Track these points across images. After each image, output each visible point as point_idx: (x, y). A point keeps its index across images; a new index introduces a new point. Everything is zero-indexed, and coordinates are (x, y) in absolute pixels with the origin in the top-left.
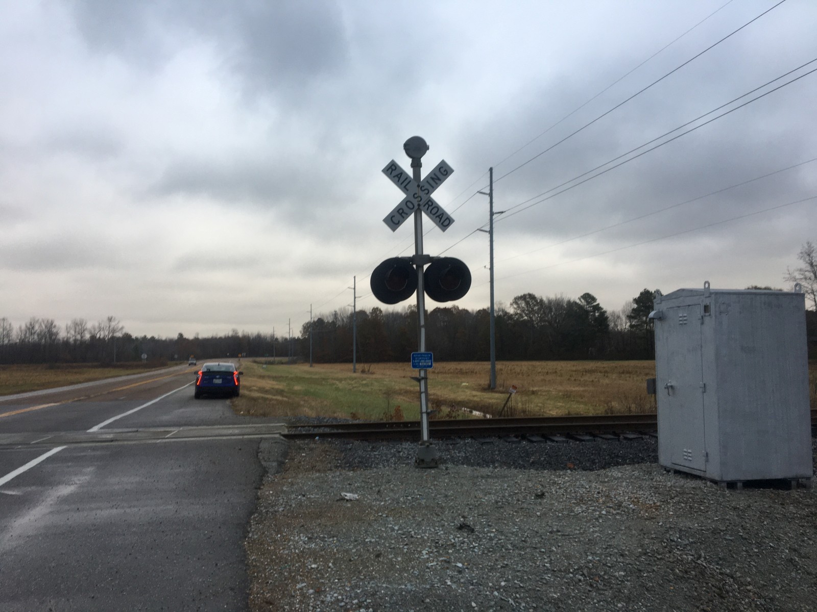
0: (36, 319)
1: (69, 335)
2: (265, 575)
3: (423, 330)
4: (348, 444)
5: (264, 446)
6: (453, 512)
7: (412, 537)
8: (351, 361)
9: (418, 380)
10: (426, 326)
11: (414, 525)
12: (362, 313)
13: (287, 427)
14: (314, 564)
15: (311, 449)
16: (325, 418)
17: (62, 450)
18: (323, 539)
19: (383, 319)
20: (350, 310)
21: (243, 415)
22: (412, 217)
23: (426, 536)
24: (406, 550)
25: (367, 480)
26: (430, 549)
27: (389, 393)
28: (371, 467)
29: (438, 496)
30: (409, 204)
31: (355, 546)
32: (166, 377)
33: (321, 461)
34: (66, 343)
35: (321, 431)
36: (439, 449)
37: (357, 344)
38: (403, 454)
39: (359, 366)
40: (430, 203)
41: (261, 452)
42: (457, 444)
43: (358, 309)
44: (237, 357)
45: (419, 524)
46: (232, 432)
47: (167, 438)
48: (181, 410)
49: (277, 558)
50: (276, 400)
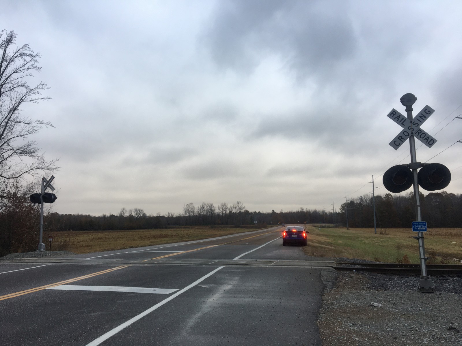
0: (205, 203)
1: (220, 211)
2: (330, 340)
3: (419, 208)
4: (374, 275)
5: (323, 273)
6: (444, 320)
7: (417, 331)
8: (372, 227)
9: (418, 238)
10: (421, 205)
11: (418, 325)
12: (379, 197)
13: (336, 263)
14: (357, 338)
15: (351, 277)
16: (358, 260)
17: (223, 268)
18: (361, 326)
19: (393, 201)
20: (371, 195)
21: (310, 255)
22: (408, 140)
23: (426, 331)
24: (413, 337)
25: (387, 297)
26: (429, 339)
27: (399, 247)
28: (389, 290)
29: (434, 310)
30: (405, 133)
31: (381, 332)
32: (268, 233)
33: (357, 284)
34: (218, 215)
35: (356, 267)
36: (435, 283)
37: (376, 217)
38: (410, 284)
39: (379, 230)
40: (419, 132)
41: (322, 276)
42: (448, 280)
43: (376, 195)
44: (304, 223)
45: (421, 324)
46: (305, 264)
47: (272, 265)
48: (277, 251)
49: (336, 332)
50: (328, 248)
